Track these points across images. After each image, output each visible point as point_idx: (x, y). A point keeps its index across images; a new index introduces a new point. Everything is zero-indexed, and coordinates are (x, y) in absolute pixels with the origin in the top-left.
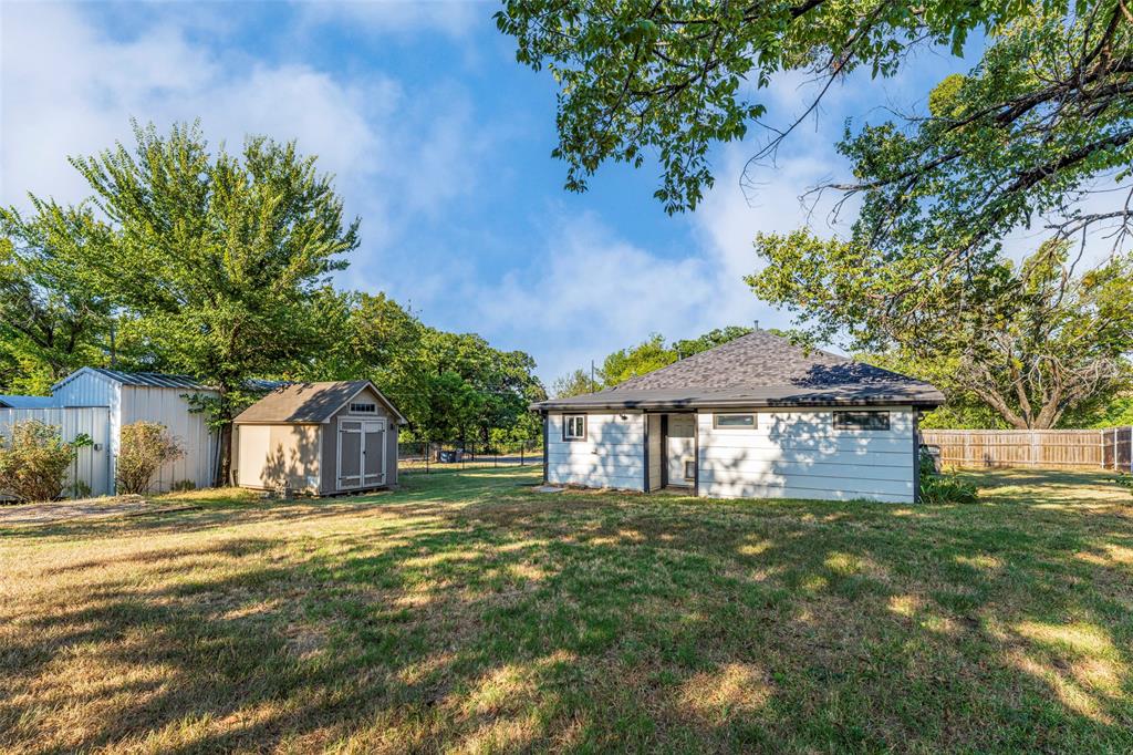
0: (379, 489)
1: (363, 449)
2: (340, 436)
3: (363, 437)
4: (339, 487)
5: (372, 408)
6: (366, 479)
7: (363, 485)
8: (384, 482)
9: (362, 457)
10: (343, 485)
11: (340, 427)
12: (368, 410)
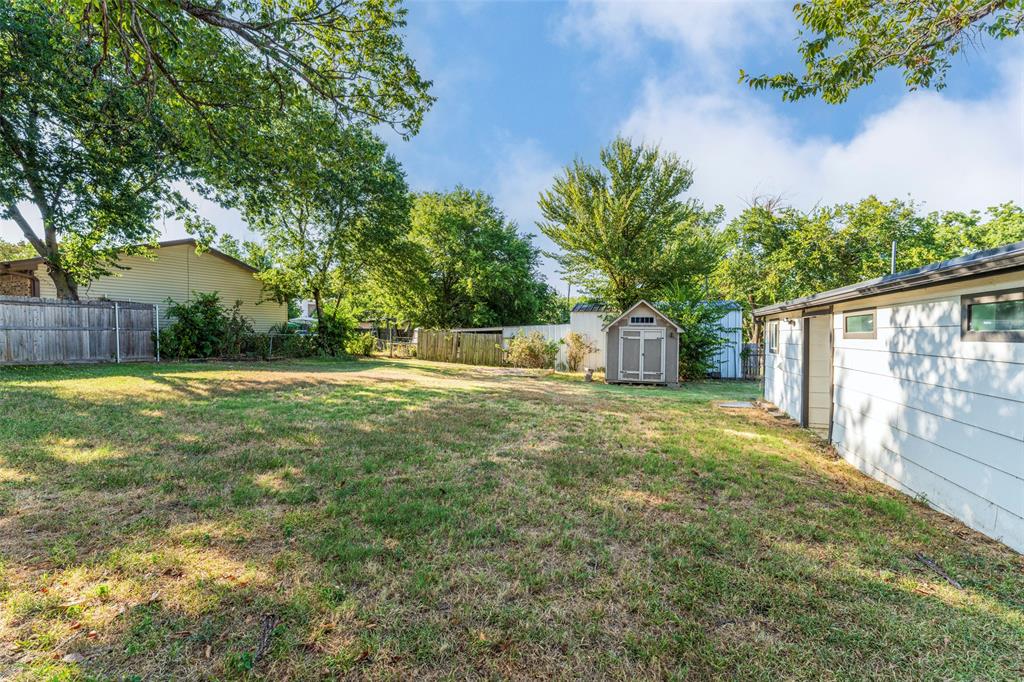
0: (658, 385)
1: (642, 351)
2: (621, 341)
3: (642, 343)
4: (621, 377)
5: (652, 320)
6: (645, 375)
7: (641, 379)
8: (663, 379)
9: (642, 358)
10: (624, 377)
11: (621, 334)
12: (647, 321)
